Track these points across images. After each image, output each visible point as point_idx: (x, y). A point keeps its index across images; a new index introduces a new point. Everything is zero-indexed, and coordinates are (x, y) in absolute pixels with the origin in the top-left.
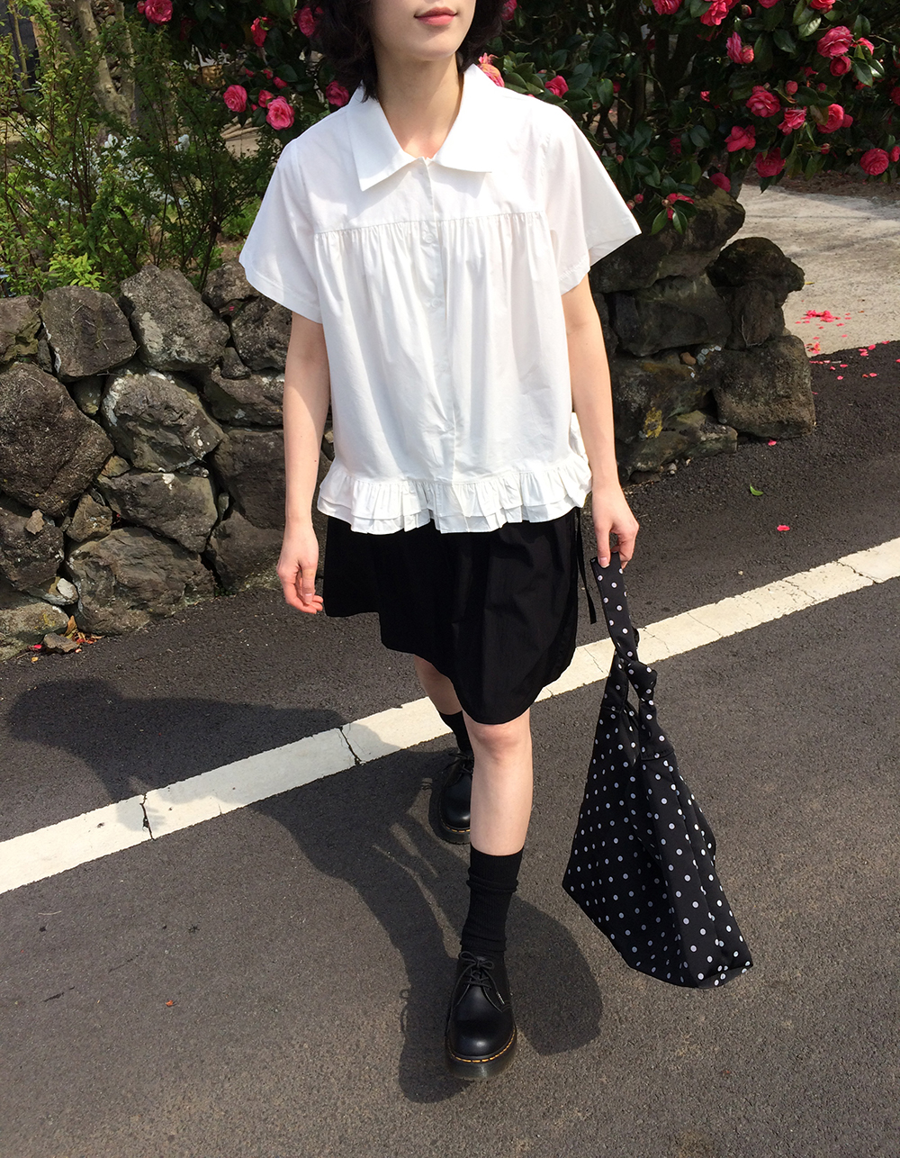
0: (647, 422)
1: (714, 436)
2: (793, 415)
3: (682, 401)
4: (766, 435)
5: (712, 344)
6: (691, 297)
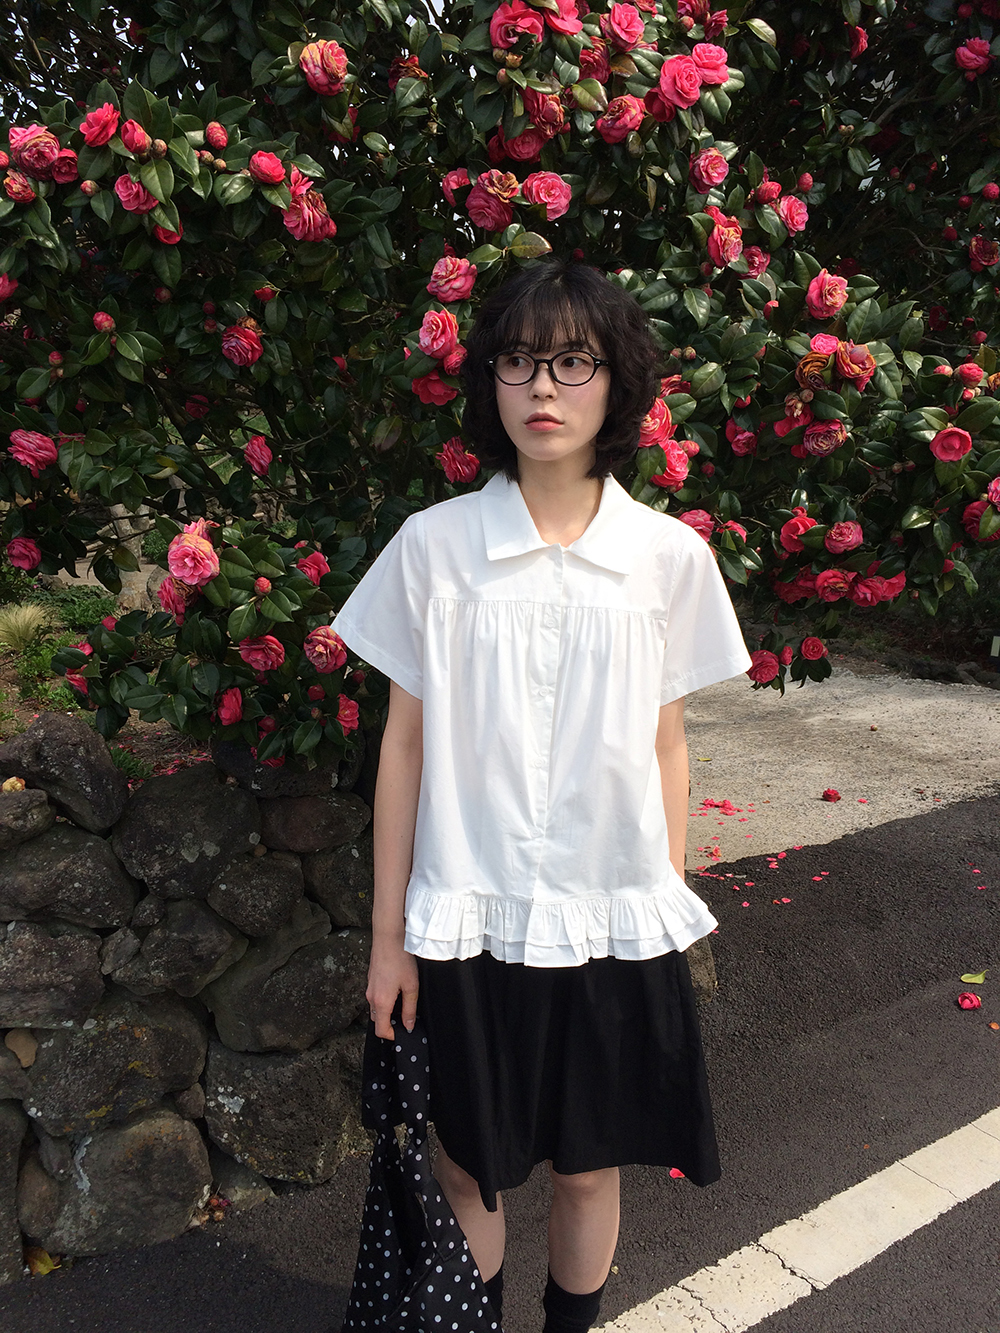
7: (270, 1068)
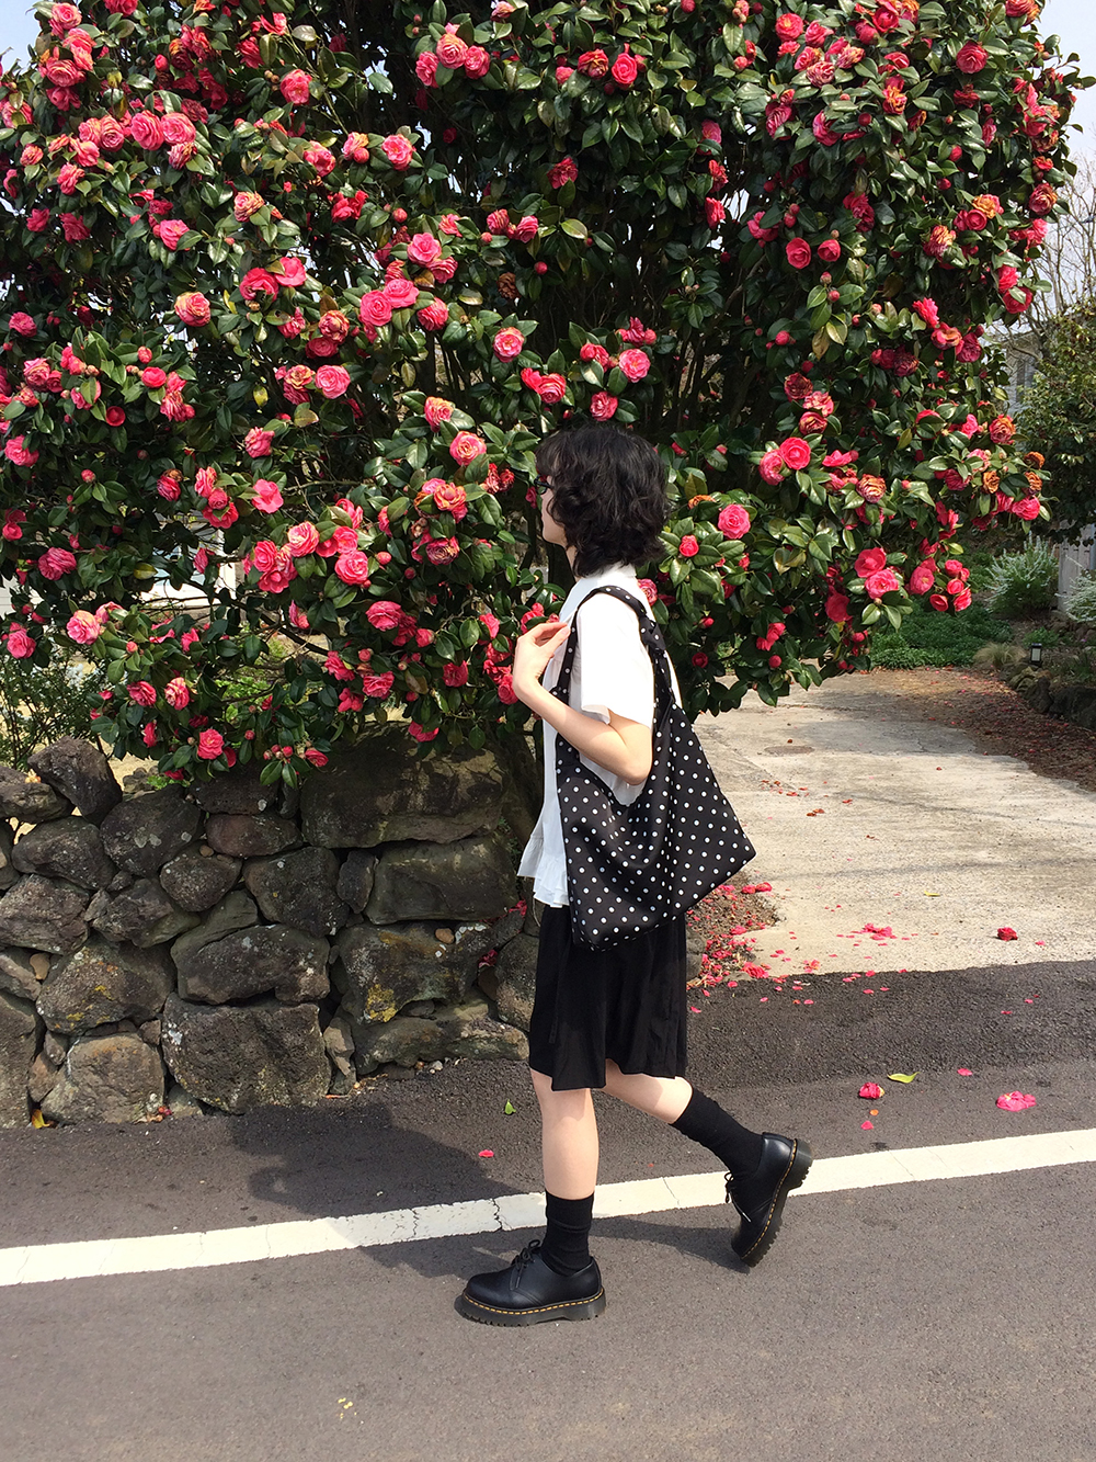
0: (370, 1001)
1: (484, 1033)
3: (431, 984)
5: (472, 922)
6: (448, 867)
7: (199, 1014)
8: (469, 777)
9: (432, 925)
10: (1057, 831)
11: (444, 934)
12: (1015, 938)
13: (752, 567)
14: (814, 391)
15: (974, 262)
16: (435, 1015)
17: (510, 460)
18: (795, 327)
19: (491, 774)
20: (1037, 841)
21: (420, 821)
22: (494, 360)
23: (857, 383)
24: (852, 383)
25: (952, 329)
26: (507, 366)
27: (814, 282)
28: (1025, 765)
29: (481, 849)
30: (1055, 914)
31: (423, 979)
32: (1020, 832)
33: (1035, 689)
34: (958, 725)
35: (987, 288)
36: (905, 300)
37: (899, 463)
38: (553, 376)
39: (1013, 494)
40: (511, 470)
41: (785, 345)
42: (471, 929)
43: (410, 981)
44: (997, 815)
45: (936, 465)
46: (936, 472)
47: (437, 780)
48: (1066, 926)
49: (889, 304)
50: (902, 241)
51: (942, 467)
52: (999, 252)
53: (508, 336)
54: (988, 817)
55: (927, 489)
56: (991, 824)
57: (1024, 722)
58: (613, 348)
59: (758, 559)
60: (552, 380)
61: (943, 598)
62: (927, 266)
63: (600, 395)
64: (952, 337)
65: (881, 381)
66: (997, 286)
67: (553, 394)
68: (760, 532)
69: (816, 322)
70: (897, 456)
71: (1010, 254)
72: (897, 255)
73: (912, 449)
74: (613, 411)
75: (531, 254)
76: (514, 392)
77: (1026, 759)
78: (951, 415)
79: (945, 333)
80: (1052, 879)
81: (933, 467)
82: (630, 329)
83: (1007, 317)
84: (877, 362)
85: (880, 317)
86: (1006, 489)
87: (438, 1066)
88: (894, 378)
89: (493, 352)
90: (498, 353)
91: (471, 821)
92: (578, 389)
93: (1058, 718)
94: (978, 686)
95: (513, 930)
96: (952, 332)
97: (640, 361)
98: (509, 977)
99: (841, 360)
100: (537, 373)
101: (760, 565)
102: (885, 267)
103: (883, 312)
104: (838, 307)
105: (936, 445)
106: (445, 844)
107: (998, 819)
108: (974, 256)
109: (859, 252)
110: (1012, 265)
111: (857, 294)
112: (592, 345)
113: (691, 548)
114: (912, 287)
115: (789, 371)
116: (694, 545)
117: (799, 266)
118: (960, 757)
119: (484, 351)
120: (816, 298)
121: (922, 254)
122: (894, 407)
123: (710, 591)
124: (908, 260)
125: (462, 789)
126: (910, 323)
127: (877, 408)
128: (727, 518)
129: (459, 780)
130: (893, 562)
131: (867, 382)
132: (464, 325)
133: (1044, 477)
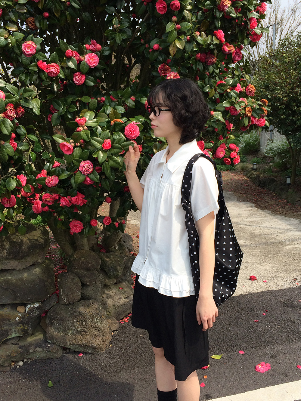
1: (40, 349)
2: (86, 342)
3: (15, 331)
4: (77, 350)
5: (33, 303)
6: (21, 280)
8: (28, 242)
9: (14, 306)
10: (266, 231)
11: (20, 309)
12: (256, 280)
13: (144, 151)
14: (171, 71)
15: (239, 15)
16: (19, 342)
17: (22, 102)
18: (162, 42)
19: (39, 240)
20: (260, 235)
21: (6, 262)
22: (23, 56)
23: (190, 68)
24: (188, 68)
25: (231, 45)
26: (29, 59)
27: (169, 20)
28: (253, 205)
29: (37, 270)
30: (269, 267)
31: (11, 330)
32: (254, 232)
33: (255, 178)
34: (231, 191)
35: (245, 28)
36: (210, 32)
37: (210, 104)
38: (53, 64)
39: (257, 117)
40: (23, 107)
41: (157, 50)
42: (32, 306)
43: (4, 331)
44: (246, 225)
45: (226, 104)
46: (226, 108)
47: (13, 244)
48: (273, 273)
49: (203, 33)
50: (208, 4)
51: (228, 105)
52: (250, 11)
53: (28, 44)
54: (243, 226)
55: (221, 115)
56: (244, 229)
57: (252, 189)
58: (82, 52)
59: (146, 147)
60: (53, 66)
61: (229, 159)
62: (220, 16)
63: (77, 74)
64: (230, 48)
65: (201, 67)
66: (249, 26)
67: (53, 72)
68: (148, 135)
69: (170, 39)
70: (209, 101)
71: (254, 13)
72: (206, 10)
73: (215, 97)
74: (83, 81)
75: (40, 7)
76: (35, 72)
77: (254, 203)
78: (231, 83)
79: (228, 47)
80: (266, 251)
81: (224, 105)
82: (91, 45)
83: (252, 44)
84: (198, 59)
85: (199, 38)
86: (255, 115)
87: (21, 363)
88: (206, 65)
89: (22, 52)
90: (24, 52)
91: (30, 260)
92: (66, 71)
93: (263, 188)
94: (237, 177)
95: (53, 303)
96: (230, 47)
97: (94, 58)
98: (52, 324)
99: (183, 58)
100: (45, 63)
101: (147, 150)
102: (201, 17)
103: (200, 35)
104: (181, 33)
105: (224, 96)
106: (19, 270)
107: (247, 226)
108: (239, 13)
109: (189, 7)
110: (255, 17)
111: (189, 27)
112: (71, 50)
113: (107, 145)
114: (213, 27)
115: (161, 63)
116: (109, 143)
117: (162, 13)
118: (232, 203)
119: (17, 51)
120: (170, 27)
121: (217, 10)
122: (207, 80)
123: (117, 166)
124: (211, 14)
125: (24, 247)
126: (212, 41)
127: (200, 80)
128: (128, 130)
129: (23, 244)
130: (207, 147)
131: (194, 68)
132: (6, 39)
133: (268, 109)
